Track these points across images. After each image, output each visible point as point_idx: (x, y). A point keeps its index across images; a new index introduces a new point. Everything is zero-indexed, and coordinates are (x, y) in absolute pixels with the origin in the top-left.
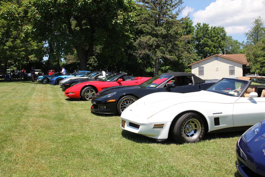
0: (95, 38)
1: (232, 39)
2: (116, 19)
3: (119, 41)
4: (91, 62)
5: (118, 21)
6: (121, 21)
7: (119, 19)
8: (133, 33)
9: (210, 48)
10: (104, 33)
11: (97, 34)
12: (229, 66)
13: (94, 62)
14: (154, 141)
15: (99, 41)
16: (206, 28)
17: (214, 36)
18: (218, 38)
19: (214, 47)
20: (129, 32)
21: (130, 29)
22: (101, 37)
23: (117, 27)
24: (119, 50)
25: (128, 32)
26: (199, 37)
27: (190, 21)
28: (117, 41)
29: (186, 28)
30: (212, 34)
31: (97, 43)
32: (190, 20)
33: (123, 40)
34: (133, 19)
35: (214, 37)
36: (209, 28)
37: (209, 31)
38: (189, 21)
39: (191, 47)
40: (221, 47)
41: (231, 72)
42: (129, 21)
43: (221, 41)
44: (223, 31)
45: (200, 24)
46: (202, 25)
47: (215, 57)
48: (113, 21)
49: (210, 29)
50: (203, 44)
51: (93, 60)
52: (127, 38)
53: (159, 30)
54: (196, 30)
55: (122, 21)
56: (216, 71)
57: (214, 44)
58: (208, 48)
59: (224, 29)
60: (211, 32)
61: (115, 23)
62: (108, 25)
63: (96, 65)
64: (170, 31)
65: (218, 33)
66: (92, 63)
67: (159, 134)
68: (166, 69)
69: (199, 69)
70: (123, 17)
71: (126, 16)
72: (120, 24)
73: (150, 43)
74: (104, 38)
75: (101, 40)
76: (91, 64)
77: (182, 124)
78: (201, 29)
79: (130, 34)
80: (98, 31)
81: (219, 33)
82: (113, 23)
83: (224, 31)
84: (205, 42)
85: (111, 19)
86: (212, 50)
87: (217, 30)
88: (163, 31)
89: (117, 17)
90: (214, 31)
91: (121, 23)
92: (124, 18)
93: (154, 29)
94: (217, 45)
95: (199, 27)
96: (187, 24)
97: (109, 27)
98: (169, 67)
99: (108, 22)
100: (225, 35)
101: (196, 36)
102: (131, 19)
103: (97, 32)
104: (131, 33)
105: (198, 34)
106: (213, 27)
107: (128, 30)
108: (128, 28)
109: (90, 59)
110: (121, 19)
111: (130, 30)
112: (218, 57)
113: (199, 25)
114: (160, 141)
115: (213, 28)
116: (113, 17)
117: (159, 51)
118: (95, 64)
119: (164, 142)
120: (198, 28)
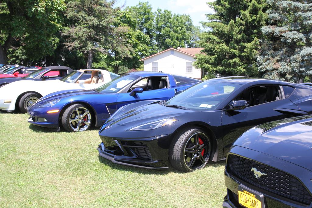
0: (13, 27)
1: (200, 30)
2: (36, 6)
3: (42, 32)
4: (18, 54)
5: (39, 9)
6: (42, 9)
7: (40, 6)
8: (61, 22)
9: (172, 40)
10: (24, 21)
11: (14, 23)
12: (187, 62)
13: (21, 54)
14: (5, 112)
15: (17, 30)
16: (168, 15)
17: (177, 25)
18: (182, 28)
19: (177, 39)
20: (56, 21)
21: (56, 17)
22: (20, 25)
23: (38, 15)
24: (43, 42)
25: (54, 21)
26: (160, 26)
27: (149, 6)
28: (40, 31)
29: (144, 14)
30: (174, 23)
31: (15, 33)
32: (149, 4)
33: (48, 30)
34: (60, 6)
35: (177, 27)
36: (172, 15)
37: (171, 20)
38: (147, 6)
39: (148, 38)
40: (185, 39)
41: (189, 69)
42: (56, 9)
43: (185, 32)
44: (188, 19)
45: (161, 10)
46: (162, 12)
47: (170, 51)
48: (33, 8)
49: (173, 17)
50: (164, 34)
51: (20, 51)
52: (53, 28)
53: (90, 19)
54: (156, 18)
55: (44, 8)
56: (172, 67)
57: (176, 35)
58: (170, 40)
59: (189, 17)
60: (173, 20)
61: (35, 11)
62: (27, 12)
63: (25, 58)
64: (102, 22)
65: (182, 22)
66: (20, 55)
67: (8, 106)
68: (116, 64)
69: (152, 65)
70: (45, 5)
71: (49, 3)
72: (41, 13)
73: (80, 34)
74: (24, 27)
75: (20, 30)
76: (18, 56)
77: (25, 101)
78: (161, 17)
79: (57, 24)
80: (16, 19)
81: (184, 21)
82: (33, 11)
83: (190, 20)
84: (166, 33)
85: (30, 6)
86: (175, 42)
87: (181, 18)
88: (95, 21)
89: (38, 3)
90: (177, 20)
91: (43, 12)
92: (47, 5)
93: (85, 19)
94: (180, 36)
95: (160, 15)
96: (145, 9)
97: (29, 15)
98: (120, 62)
99: (27, 10)
100: (191, 24)
101: (156, 24)
102: (58, 7)
103: (14, 20)
104: (58, 22)
105: (158, 22)
106: (177, 14)
107: (55, 18)
108: (55, 16)
109: (17, 50)
110: (43, 7)
111: (57, 19)
112: (174, 51)
113: (159, 11)
114: (9, 112)
115: (176, 16)
116: (33, 3)
117: (91, 44)
118: (23, 57)
119: (12, 112)
120: (158, 16)
